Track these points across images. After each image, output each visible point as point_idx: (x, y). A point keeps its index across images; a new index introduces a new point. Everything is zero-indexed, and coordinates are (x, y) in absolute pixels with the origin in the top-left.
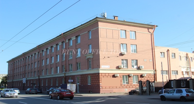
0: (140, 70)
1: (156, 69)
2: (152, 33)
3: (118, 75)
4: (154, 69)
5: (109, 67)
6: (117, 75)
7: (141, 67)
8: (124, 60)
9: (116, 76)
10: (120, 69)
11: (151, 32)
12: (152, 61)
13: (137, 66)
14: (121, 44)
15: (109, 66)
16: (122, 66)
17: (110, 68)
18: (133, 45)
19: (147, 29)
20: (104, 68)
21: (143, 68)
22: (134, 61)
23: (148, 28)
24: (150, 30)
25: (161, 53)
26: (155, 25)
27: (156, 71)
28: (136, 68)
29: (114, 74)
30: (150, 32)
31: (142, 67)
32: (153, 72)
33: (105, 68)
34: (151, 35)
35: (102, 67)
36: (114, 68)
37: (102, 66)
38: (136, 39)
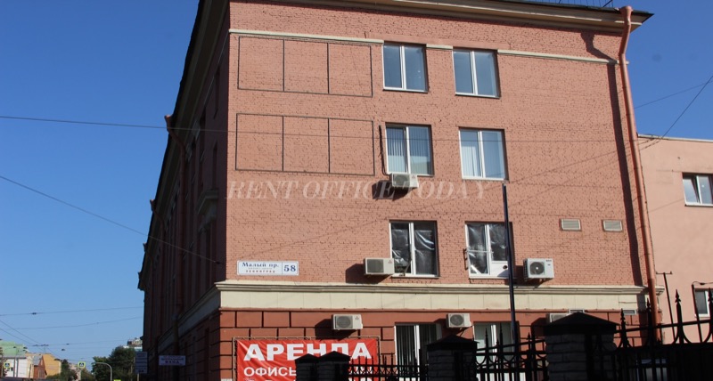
0: (530, 288)
1: (650, 281)
2: (614, 56)
3: (357, 323)
4: (638, 281)
5: (296, 273)
6: (349, 321)
7: (534, 265)
8: (411, 226)
9: (336, 327)
10: (380, 284)
11: (609, 55)
12: (620, 226)
13: (506, 263)
14: (390, 126)
15: (296, 264)
16: (386, 261)
17: (302, 276)
18: (480, 133)
19: (578, 35)
20: (254, 278)
21: (549, 272)
22: (488, 228)
23: (588, 33)
24: (600, 42)
25: (691, 176)
26: (630, 10)
27: (650, 290)
28: (501, 275)
29: (327, 316)
30: (603, 50)
31: (539, 268)
32: (634, 298)
33: (263, 278)
34: (611, 68)
35: (241, 268)
36: (334, 279)
37: (240, 264)
38: (499, 95)
